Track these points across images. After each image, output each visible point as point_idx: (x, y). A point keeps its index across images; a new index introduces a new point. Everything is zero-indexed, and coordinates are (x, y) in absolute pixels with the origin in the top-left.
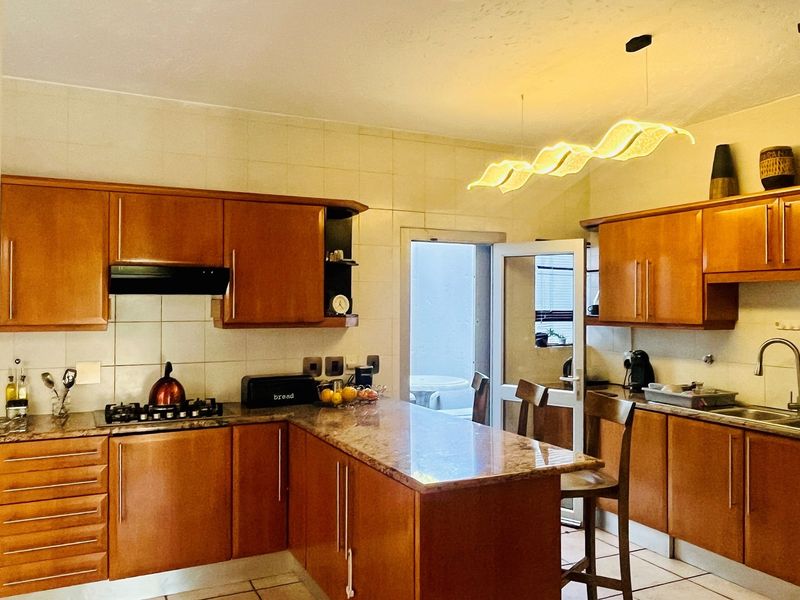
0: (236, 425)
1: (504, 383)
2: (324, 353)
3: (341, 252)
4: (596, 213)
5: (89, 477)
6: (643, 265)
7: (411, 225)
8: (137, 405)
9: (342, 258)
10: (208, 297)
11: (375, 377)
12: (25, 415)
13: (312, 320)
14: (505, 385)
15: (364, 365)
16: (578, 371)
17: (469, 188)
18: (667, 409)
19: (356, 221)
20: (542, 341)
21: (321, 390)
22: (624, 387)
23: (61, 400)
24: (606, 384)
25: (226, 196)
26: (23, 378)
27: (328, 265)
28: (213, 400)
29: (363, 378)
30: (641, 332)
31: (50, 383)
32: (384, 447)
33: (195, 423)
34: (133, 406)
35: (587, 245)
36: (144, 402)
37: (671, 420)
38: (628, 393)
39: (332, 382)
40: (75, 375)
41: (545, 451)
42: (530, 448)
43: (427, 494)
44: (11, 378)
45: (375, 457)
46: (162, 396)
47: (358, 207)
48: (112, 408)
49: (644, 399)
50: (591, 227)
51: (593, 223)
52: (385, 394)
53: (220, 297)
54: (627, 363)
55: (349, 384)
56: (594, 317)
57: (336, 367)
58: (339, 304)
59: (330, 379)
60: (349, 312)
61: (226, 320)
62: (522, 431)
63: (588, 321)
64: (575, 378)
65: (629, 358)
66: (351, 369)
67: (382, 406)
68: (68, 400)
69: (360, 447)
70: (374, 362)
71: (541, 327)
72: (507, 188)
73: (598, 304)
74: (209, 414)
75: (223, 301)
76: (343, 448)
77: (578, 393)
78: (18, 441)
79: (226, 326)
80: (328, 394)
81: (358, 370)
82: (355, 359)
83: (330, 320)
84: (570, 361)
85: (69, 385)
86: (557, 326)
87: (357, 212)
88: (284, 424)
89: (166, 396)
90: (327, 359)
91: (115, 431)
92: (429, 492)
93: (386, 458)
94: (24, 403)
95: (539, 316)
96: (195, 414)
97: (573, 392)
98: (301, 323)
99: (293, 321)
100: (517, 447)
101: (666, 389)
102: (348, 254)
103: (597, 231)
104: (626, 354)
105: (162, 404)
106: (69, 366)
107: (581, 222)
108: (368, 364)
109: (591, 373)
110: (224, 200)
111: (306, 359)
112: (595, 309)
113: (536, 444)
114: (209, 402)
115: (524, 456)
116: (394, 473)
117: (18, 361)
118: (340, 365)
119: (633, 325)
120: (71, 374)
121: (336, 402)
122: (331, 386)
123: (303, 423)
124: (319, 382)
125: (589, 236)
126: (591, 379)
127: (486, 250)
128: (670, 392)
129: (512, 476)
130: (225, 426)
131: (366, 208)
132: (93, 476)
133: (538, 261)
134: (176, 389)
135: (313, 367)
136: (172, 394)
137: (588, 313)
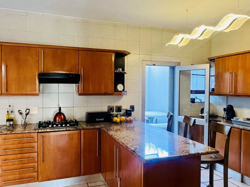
0: (82, 129)
1: (179, 115)
2: (115, 104)
3: (121, 69)
4: (214, 54)
5: (31, 146)
6: (232, 73)
7: (146, 60)
8: (50, 121)
9: (121, 71)
10: (75, 85)
11: (132, 113)
12: (12, 124)
13: (110, 93)
14: (179, 116)
15: (129, 108)
16: (206, 112)
17: (167, 45)
18: (241, 127)
19: (127, 58)
20: (193, 101)
21: (113, 118)
22: (223, 118)
23: (24, 119)
24: (217, 116)
25: (79, 49)
26: (12, 112)
27: (116, 73)
28: (76, 120)
29: (128, 113)
30: (230, 98)
31: (21, 113)
32: (132, 141)
33: (68, 129)
34: (49, 122)
35: (210, 67)
36: (52, 120)
37: (243, 131)
38: (225, 120)
39: (117, 115)
40: (29, 111)
41: (194, 145)
42: (188, 143)
43: (146, 163)
44: (8, 112)
45: (128, 145)
46: (57, 119)
47: (126, 53)
48: (41, 122)
49: (232, 123)
50: (212, 60)
51: (212, 59)
52: (136, 119)
53: (78, 84)
54: (225, 110)
55: (123, 115)
56: (213, 92)
57: (119, 109)
58: (120, 87)
59: (117, 113)
60: (124, 90)
61: (80, 93)
62: (185, 136)
63: (210, 94)
64: (205, 114)
65: (226, 107)
66: (124, 110)
67: (134, 123)
68: (27, 119)
69: (123, 141)
70: (132, 108)
71: (193, 96)
72: (181, 45)
73: (214, 88)
74: (73, 125)
75: (78, 86)
76: (117, 141)
77: (206, 120)
78: (7, 134)
79: (80, 94)
80: (115, 119)
81: (127, 110)
82: (126, 106)
83: (116, 93)
84: (203, 108)
85: (27, 114)
86: (198, 96)
87: (126, 55)
88: (99, 129)
89: (59, 119)
90: (116, 106)
91: (40, 131)
92: (147, 162)
93: (132, 146)
94: (12, 120)
95: (192, 92)
96: (68, 125)
97: (204, 120)
98: (106, 94)
99: (103, 93)
100: (183, 143)
101: (241, 120)
102: (123, 70)
103: (214, 62)
104: (224, 106)
105: (57, 121)
106: (27, 108)
107: (208, 58)
108: (130, 108)
109: (211, 112)
110: (79, 50)
111: (108, 106)
112: (213, 90)
113: (191, 141)
114: (74, 121)
115: (186, 147)
116: (134, 153)
117: (10, 106)
118: (120, 109)
119: (227, 95)
120: (28, 111)
121: (118, 122)
122: (117, 116)
123: (105, 130)
124: (113, 115)
125: (211, 63)
126: (211, 115)
127: (173, 68)
128: (242, 121)
129: (181, 156)
130: (78, 130)
131: (130, 53)
132: (33, 146)
133: (192, 72)
134: (62, 117)
135: (111, 109)
136: (61, 118)
137: (211, 91)
